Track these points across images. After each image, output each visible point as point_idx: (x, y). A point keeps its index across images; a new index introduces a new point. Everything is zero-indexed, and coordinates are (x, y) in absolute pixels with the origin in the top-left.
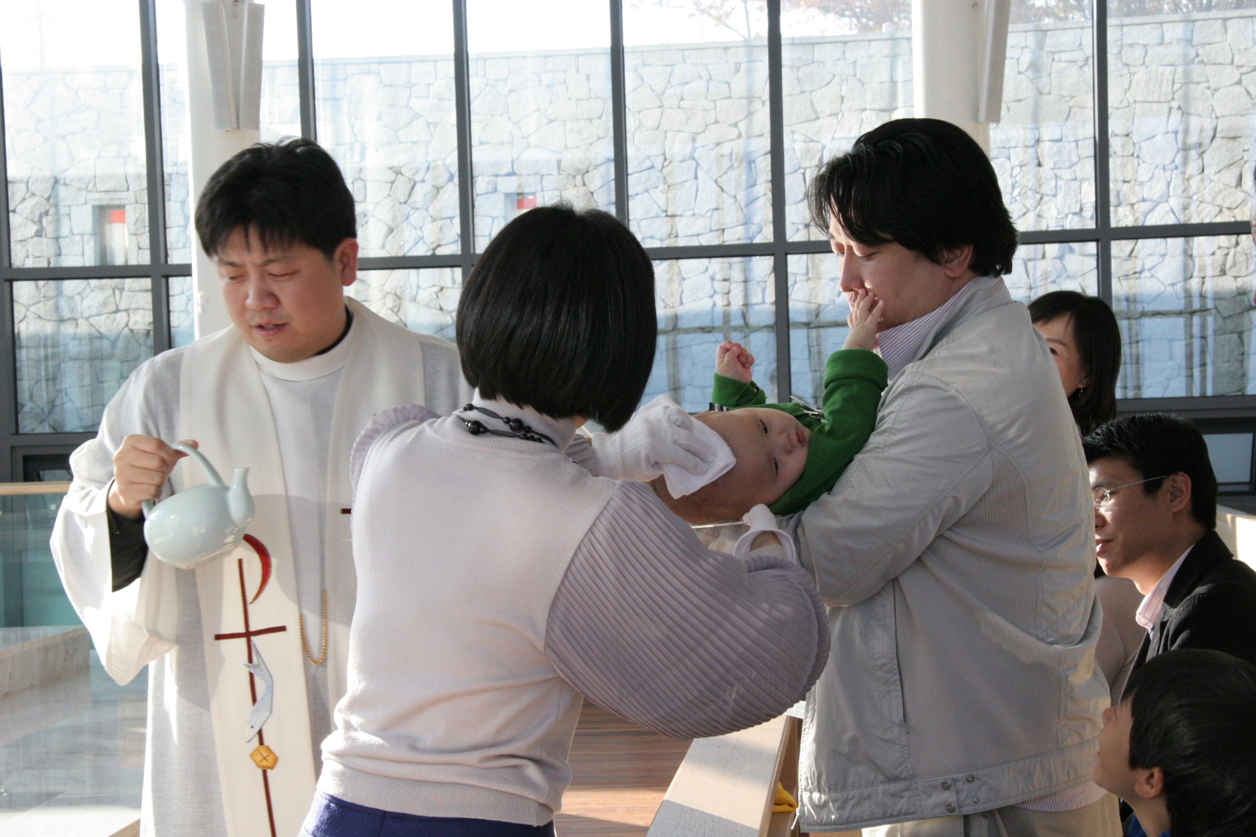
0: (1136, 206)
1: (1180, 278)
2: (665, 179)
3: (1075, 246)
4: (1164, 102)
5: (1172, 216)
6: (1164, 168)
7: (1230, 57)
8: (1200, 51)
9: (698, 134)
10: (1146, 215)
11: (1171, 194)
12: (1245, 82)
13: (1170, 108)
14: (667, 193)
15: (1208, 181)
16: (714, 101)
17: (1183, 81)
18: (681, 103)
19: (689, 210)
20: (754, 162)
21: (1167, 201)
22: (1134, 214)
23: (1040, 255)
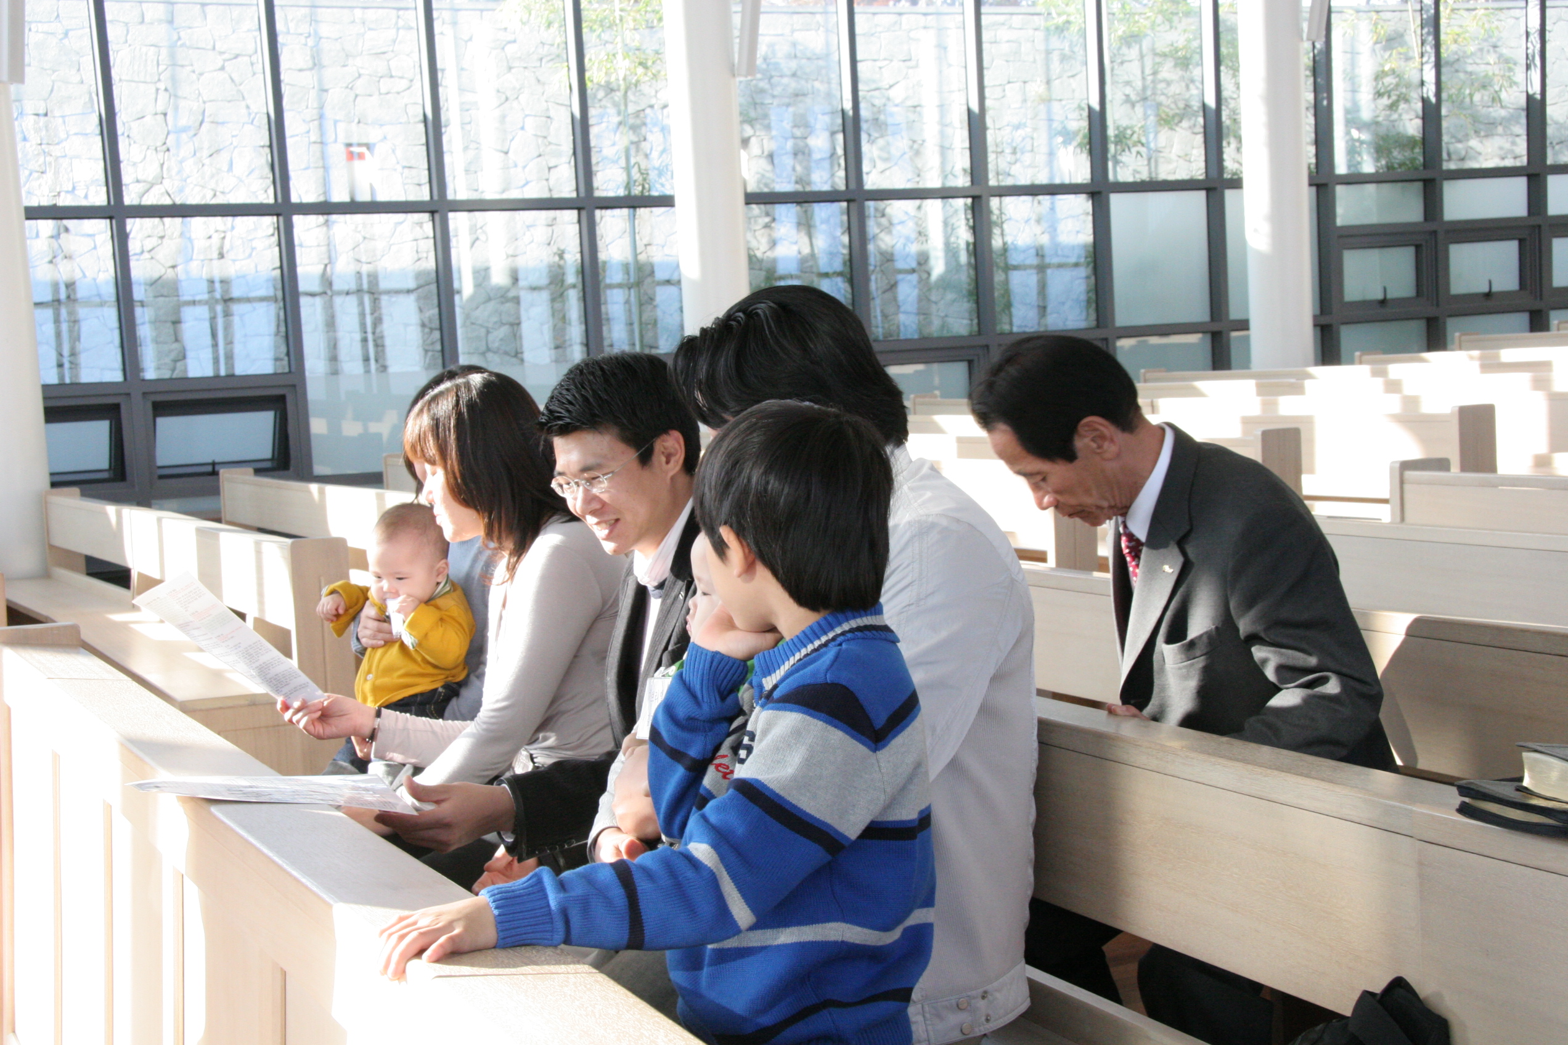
4: (151, 83)
5: (168, 197)
6: (156, 149)
7: (212, 43)
8: (182, 34)
10: (143, 195)
11: (165, 176)
12: (227, 68)
13: (157, 90)
15: (201, 165)
17: (169, 63)
21: (162, 183)
23: (34, 235)
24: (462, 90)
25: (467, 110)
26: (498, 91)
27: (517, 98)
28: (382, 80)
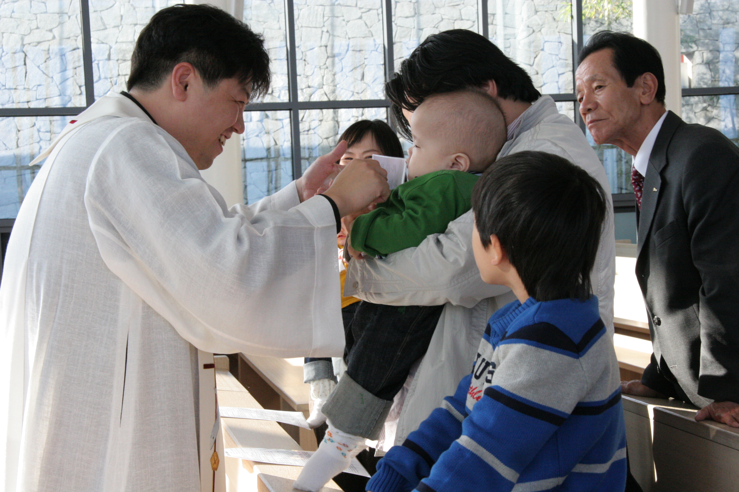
0: (304, 90)
1: (332, 134)
2: (3, 64)
3: (269, 113)
4: (319, 28)
5: (325, 97)
6: (320, 68)
7: (355, 2)
9: (26, 35)
10: (311, 96)
11: (324, 84)
12: (364, 18)
13: (323, 32)
14: (5, 73)
15: (345, 76)
16: (36, 14)
17: (330, 15)
18: (13, 14)
19: (21, 85)
20: (64, 55)
21: (322, 88)
22: (303, 95)
23: (249, 120)
24: (505, 27)
25: (508, 39)
26: (528, 27)
27: (540, 31)
28: (456, 22)
